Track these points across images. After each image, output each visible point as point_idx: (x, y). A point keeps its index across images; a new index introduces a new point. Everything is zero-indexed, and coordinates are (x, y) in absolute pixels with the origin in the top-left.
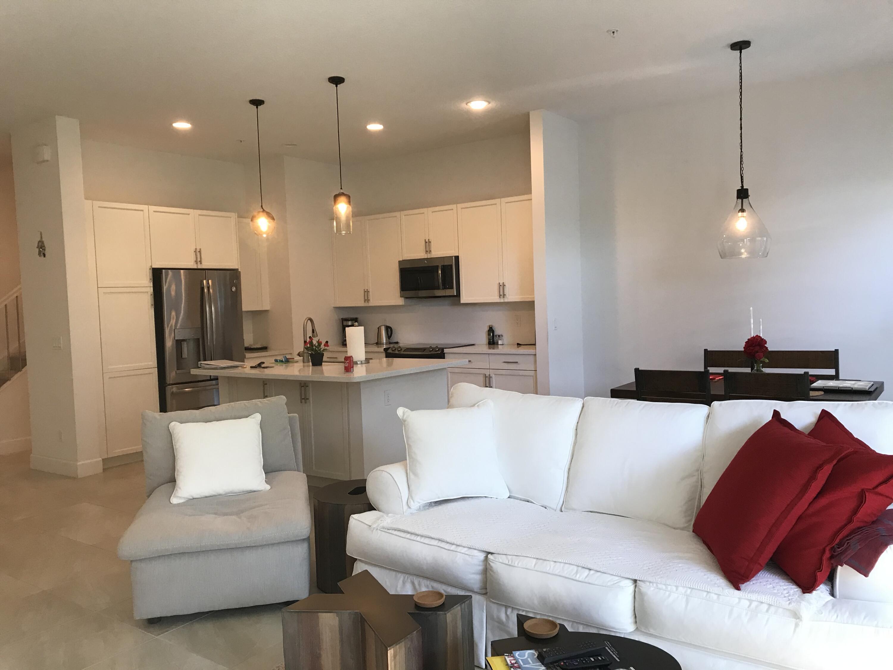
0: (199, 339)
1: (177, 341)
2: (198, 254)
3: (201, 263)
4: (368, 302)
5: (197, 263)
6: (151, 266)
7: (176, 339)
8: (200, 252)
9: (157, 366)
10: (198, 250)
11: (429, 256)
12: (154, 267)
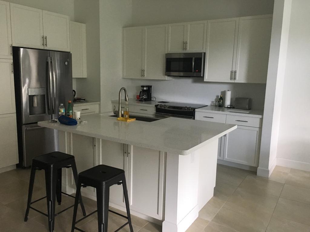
0: (44, 95)
1: (30, 96)
2: (45, 39)
3: (46, 46)
4: (144, 77)
5: (44, 46)
6: (12, 45)
7: (29, 94)
8: (46, 38)
9: (16, 112)
10: (45, 37)
11: (185, 52)
12: (13, 45)
